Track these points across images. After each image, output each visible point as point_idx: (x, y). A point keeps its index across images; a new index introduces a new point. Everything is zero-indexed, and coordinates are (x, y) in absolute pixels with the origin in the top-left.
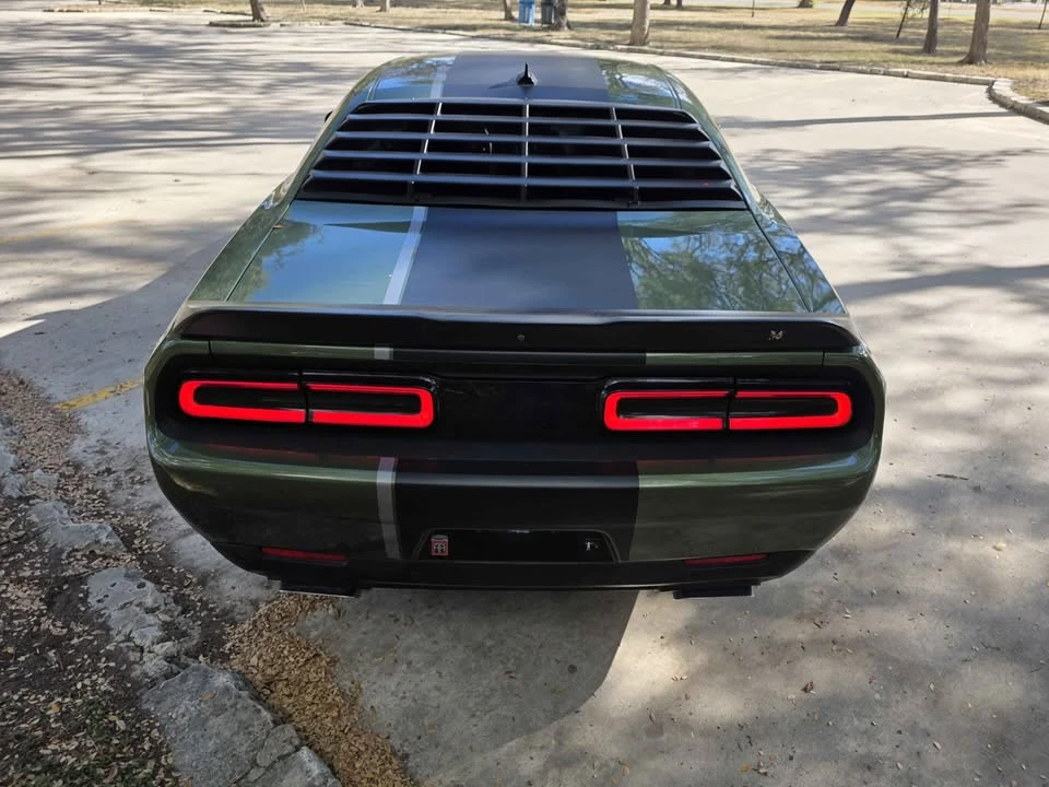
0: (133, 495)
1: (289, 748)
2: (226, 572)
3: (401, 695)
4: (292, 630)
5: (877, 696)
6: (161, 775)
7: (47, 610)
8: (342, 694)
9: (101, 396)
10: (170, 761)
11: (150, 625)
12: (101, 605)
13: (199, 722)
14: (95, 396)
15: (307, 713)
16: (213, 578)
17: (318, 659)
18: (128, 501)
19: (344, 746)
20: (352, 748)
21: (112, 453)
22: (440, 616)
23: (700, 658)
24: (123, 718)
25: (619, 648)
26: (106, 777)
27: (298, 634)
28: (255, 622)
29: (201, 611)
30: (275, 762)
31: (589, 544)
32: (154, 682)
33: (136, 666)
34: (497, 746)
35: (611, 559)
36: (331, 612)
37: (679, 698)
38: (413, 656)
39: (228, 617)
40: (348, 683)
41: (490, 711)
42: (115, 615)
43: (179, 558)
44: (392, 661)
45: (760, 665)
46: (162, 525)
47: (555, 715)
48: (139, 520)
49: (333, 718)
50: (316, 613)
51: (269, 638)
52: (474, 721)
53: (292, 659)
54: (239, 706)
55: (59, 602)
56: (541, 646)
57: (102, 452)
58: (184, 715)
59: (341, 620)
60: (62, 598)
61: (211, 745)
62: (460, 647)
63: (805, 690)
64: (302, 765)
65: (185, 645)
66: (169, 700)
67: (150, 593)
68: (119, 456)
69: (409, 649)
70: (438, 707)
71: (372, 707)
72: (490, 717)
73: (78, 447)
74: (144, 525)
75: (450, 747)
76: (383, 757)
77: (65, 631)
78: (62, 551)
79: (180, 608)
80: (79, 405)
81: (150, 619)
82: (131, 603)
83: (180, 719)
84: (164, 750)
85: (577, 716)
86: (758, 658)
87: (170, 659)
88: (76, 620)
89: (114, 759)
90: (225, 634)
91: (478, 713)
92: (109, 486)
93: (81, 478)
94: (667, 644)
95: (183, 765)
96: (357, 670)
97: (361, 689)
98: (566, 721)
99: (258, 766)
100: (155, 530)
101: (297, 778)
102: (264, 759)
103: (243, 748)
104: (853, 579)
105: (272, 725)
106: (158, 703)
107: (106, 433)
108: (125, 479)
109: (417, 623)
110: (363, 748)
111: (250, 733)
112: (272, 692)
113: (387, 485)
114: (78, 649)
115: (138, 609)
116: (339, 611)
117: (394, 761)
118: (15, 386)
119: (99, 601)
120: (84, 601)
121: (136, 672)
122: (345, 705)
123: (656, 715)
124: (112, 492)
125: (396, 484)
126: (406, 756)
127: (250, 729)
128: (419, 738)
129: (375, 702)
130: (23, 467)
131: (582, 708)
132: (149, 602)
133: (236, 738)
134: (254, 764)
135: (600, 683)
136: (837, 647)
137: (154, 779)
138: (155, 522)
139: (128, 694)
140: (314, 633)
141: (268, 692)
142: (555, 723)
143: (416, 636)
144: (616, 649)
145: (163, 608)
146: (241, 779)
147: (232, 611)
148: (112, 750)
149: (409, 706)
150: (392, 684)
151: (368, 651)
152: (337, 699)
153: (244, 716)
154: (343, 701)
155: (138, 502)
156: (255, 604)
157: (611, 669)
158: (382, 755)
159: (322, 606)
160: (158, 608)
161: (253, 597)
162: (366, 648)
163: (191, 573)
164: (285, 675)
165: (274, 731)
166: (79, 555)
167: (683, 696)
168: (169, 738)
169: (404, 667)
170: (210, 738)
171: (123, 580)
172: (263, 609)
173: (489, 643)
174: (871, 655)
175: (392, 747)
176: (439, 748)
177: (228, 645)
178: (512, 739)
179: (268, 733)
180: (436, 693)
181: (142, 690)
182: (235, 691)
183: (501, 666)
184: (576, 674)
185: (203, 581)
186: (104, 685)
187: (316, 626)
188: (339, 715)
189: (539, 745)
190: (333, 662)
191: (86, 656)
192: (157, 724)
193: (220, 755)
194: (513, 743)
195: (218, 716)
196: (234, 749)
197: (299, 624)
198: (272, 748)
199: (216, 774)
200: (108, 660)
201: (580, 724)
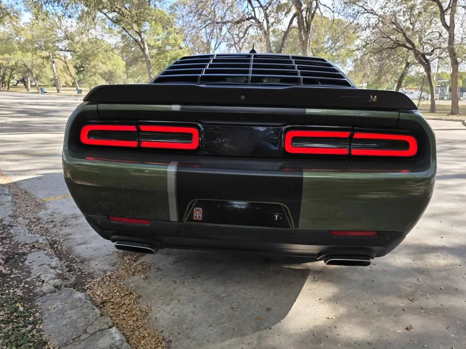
0: (60, 230)
1: (106, 326)
2: (95, 259)
3: (172, 313)
4: (121, 283)
5: (453, 335)
6: (34, 332)
7: (4, 264)
8: (141, 311)
9: (58, 198)
10: (41, 327)
11: (51, 273)
12: (30, 264)
13: (62, 312)
14: (55, 198)
15: (120, 317)
16: (88, 261)
17: (131, 295)
18: (57, 232)
19: (137, 333)
20: (141, 334)
21: (56, 216)
22: (199, 282)
23: (342, 310)
24: (23, 306)
25: (295, 303)
26: (5, 329)
27: (124, 285)
28: (103, 278)
29: (78, 272)
30: (96, 332)
31: (277, 216)
32: (44, 294)
33: (38, 288)
34: (222, 341)
35: (289, 227)
36: (142, 276)
37: (331, 327)
38: (181, 298)
39: (91, 276)
40: (145, 307)
41: (220, 324)
42: (35, 268)
43: (74, 252)
44: (170, 299)
45: (378, 316)
46: (70, 241)
47: (257, 329)
48: (60, 238)
49: (134, 321)
50: (134, 277)
51: (109, 285)
52: (211, 328)
53: (118, 294)
54: (84, 306)
55: (11, 261)
56: (252, 299)
57: (52, 215)
58: (55, 308)
59: (147, 280)
60: (13, 260)
61: (65, 322)
62: (207, 295)
63: (407, 329)
64: (111, 334)
65: (65, 283)
66: (50, 302)
67: (55, 261)
68: (59, 217)
69: (180, 295)
70: (192, 320)
71: (156, 318)
72: (220, 327)
73: (41, 214)
74: (61, 241)
75: (196, 339)
76: (157, 341)
77: (9, 272)
78: (20, 243)
79: (67, 269)
80: (47, 200)
81: (52, 271)
82: (44, 264)
83: (52, 310)
84: (39, 322)
85: (270, 331)
86: (377, 312)
87: (56, 287)
88: (16, 268)
89: (12, 321)
90: (87, 282)
91: (213, 325)
92: (51, 226)
93: (39, 223)
94: (323, 302)
95: (48, 330)
96: (151, 302)
97: (151, 310)
98: (264, 333)
99: (87, 333)
100: (66, 242)
101: (107, 340)
102: (91, 330)
103: (81, 325)
104: (429, 282)
105: (99, 315)
106: (44, 302)
107: (55, 209)
108: (59, 224)
109: (186, 284)
110: (147, 335)
111: (87, 318)
112: (104, 306)
113: (173, 172)
114: (12, 279)
115: (47, 266)
116: (146, 277)
117: (163, 342)
118: (22, 193)
119: (30, 263)
120: (22, 262)
121: (38, 290)
122: (141, 315)
123: (317, 334)
124: (51, 228)
125: (177, 172)
126: (170, 341)
127: (88, 316)
128: (179, 333)
129: (158, 316)
130: (14, 217)
131: (273, 327)
132: (53, 264)
133: (78, 320)
134: (85, 332)
135: (284, 317)
136: (424, 311)
137: (30, 333)
138: (67, 239)
139: (29, 297)
140: (132, 285)
141: (102, 306)
142: (257, 333)
143: (185, 289)
144: (294, 302)
145: (59, 268)
146: (76, 338)
147: (93, 274)
148: (12, 317)
149: (176, 319)
150: (168, 309)
151: (158, 294)
152: (138, 312)
153: (86, 311)
154: (140, 314)
155: (62, 232)
156: (105, 272)
157: (290, 312)
158: (157, 339)
159: (139, 274)
160: (57, 268)
161: (105, 269)
162: (157, 292)
163: (77, 258)
164: (112, 300)
165: (99, 318)
166: (27, 246)
167: (333, 326)
168: (44, 317)
169: (176, 302)
170: (65, 319)
171: (44, 256)
172: (109, 273)
173: (223, 295)
174: (445, 316)
175: (163, 337)
176: (189, 339)
177: (87, 286)
178: (231, 338)
179: (96, 318)
180: (192, 314)
181: (37, 297)
182: (84, 300)
183: (229, 305)
184: (271, 312)
185: (82, 262)
186: (19, 293)
187: (133, 282)
188: (137, 320)
189: (248, 342)
190: (139, 297)
191: (15, 282)
192: (40, 311)
193: (68, 326)
194: (232, 340)
195: (72, 310)
196: (77, 325)
197: (125, 281)
198: (97, 325)
199: (64, 334)
200: (25, 284)
201: (272, 334)
